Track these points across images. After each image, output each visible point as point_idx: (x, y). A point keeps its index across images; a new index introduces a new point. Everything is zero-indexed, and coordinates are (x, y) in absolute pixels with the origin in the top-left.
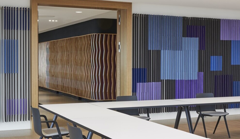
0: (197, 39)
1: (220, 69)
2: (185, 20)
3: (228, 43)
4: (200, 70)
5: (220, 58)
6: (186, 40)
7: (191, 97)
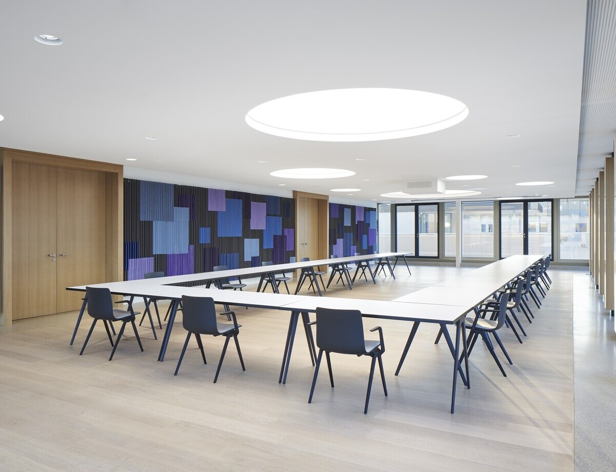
0: (188, 208)
1: (208, 241)
2: (176, 187)
3: (215, 214)
4: (190, 243)
5: (208, 230)
6: (177, 210)
7: (182, 274)
